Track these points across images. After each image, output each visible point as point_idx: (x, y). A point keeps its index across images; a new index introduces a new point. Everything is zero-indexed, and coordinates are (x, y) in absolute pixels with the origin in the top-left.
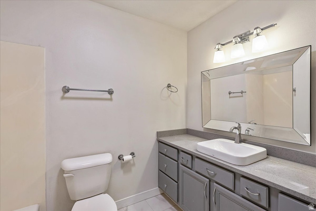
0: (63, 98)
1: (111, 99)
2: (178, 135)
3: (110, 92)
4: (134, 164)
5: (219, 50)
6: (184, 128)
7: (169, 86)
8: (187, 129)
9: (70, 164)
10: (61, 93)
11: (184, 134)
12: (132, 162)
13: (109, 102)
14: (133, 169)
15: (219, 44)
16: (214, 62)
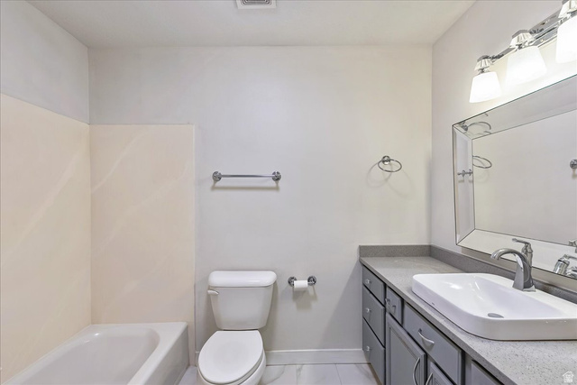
0: (214, 188)
1: (277, 188)
2: (406, 256)
3: (277, 178)
4: (315, 297)
5: (482, 71)
6: (425, 243)
7: (386, 160)
8: (430, 246)
9: (218, 278)
10: (211, 182)
11: (422, 255)
12: (311, 293)
13: (273, 193)
14: (314, 304)
15: (487, 57)
16: (472, 100)
